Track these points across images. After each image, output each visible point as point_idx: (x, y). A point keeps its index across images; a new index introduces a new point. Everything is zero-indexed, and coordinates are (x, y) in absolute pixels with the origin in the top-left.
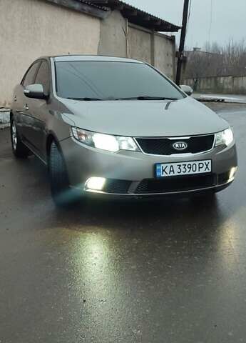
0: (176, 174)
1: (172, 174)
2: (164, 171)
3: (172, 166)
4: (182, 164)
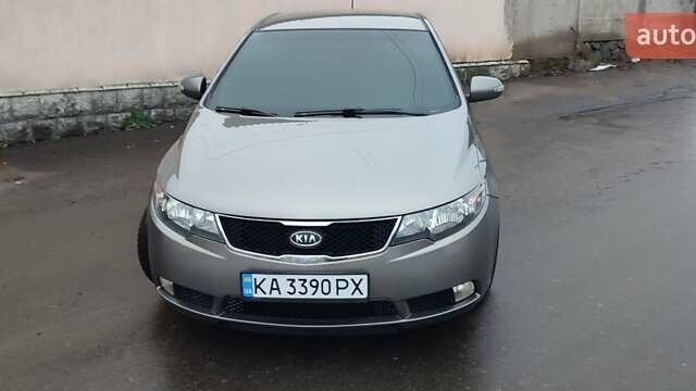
0: (284, 295)
3: (275, 280)
4: (296, 278)
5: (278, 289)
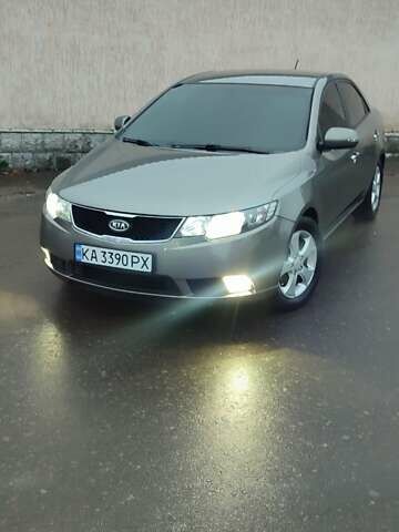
0: (99, 263)
1: (94, 261)
2: (84, 254)
3: (94, 251)
4: (107, 251)
5: (96, 257)
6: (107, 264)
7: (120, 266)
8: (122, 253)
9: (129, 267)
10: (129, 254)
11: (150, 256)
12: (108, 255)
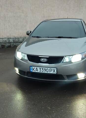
0: (39, 72)
1: (37, 71)
2: (33, 69)
3: (37, 68)
4: (41, 68)
5: (37, 70)
6: (41, 72)
7: (46, 72)
8: (46, 68)
9: (49, 72)
10: (49, 69)
11: (56, 69)
12: (41, 69)
